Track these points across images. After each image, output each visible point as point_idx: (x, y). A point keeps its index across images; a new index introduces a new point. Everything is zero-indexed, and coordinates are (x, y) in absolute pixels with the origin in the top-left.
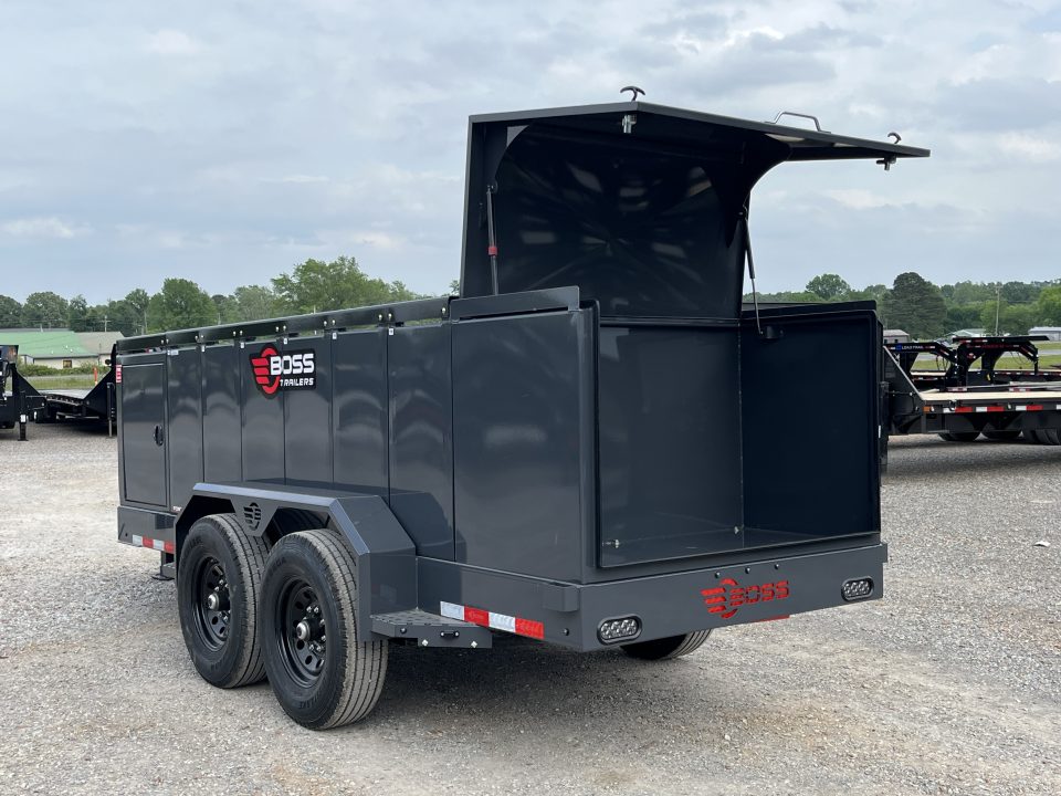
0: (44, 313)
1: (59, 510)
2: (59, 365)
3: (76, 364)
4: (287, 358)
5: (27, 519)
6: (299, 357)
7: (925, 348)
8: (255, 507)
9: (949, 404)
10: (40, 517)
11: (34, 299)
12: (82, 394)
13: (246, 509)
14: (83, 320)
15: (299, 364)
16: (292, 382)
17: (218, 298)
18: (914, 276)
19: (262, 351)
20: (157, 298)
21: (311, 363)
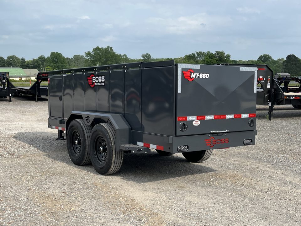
0: (12, 62)
1: (26, 121)
2: (18, 79)
3: (23, 79)
4: (97, 77)
5: (17, 123)
6: (101, 77)
7: (293, 79)
8: (88, 117)
9: (293, 96)
10: (21, 123)
11: (10, 58)
12: (28, 88)
13: (86, 118)
14: (24, 65)
15: (101, 79)
16: (98, 84)
17: (68, 59)
18: (293, 55)
19: (90, 76)
20: (48, 58)
21: (104, 79)
